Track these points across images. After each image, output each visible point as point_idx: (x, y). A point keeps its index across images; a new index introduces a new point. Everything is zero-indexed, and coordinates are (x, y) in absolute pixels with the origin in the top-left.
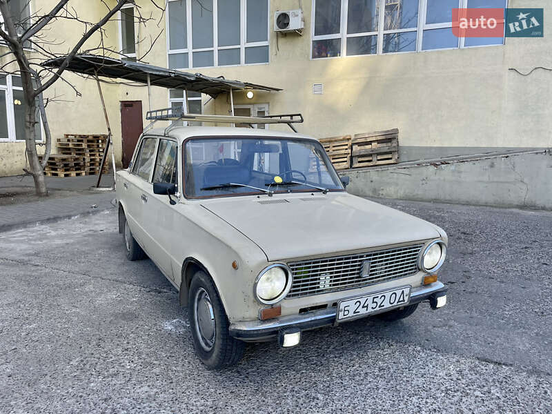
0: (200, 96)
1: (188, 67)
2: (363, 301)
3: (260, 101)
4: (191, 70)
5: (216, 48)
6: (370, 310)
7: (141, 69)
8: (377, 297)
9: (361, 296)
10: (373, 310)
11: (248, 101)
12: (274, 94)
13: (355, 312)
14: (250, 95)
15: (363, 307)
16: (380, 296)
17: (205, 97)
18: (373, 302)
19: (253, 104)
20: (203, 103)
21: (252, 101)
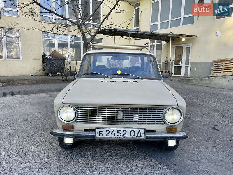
0: (162, 42)
1: (158, 30)
2: (111, 131)
3: (188, 42)
4: (159, 31)
5: (170, 20)
6: (116, 136)
7: (125, 31)
8: (121, 131)
9: (110, 128)
10: (118, 137)
11: (182, 43)
12: (195, 39)
13: (106, 136)
14: (183, 40)
15: (112, 134)
16: (123, 130)
17: (163, 42)
18: (118, 133)
19: (184, 44)
20: (162, 45)
21: (185, 42)
